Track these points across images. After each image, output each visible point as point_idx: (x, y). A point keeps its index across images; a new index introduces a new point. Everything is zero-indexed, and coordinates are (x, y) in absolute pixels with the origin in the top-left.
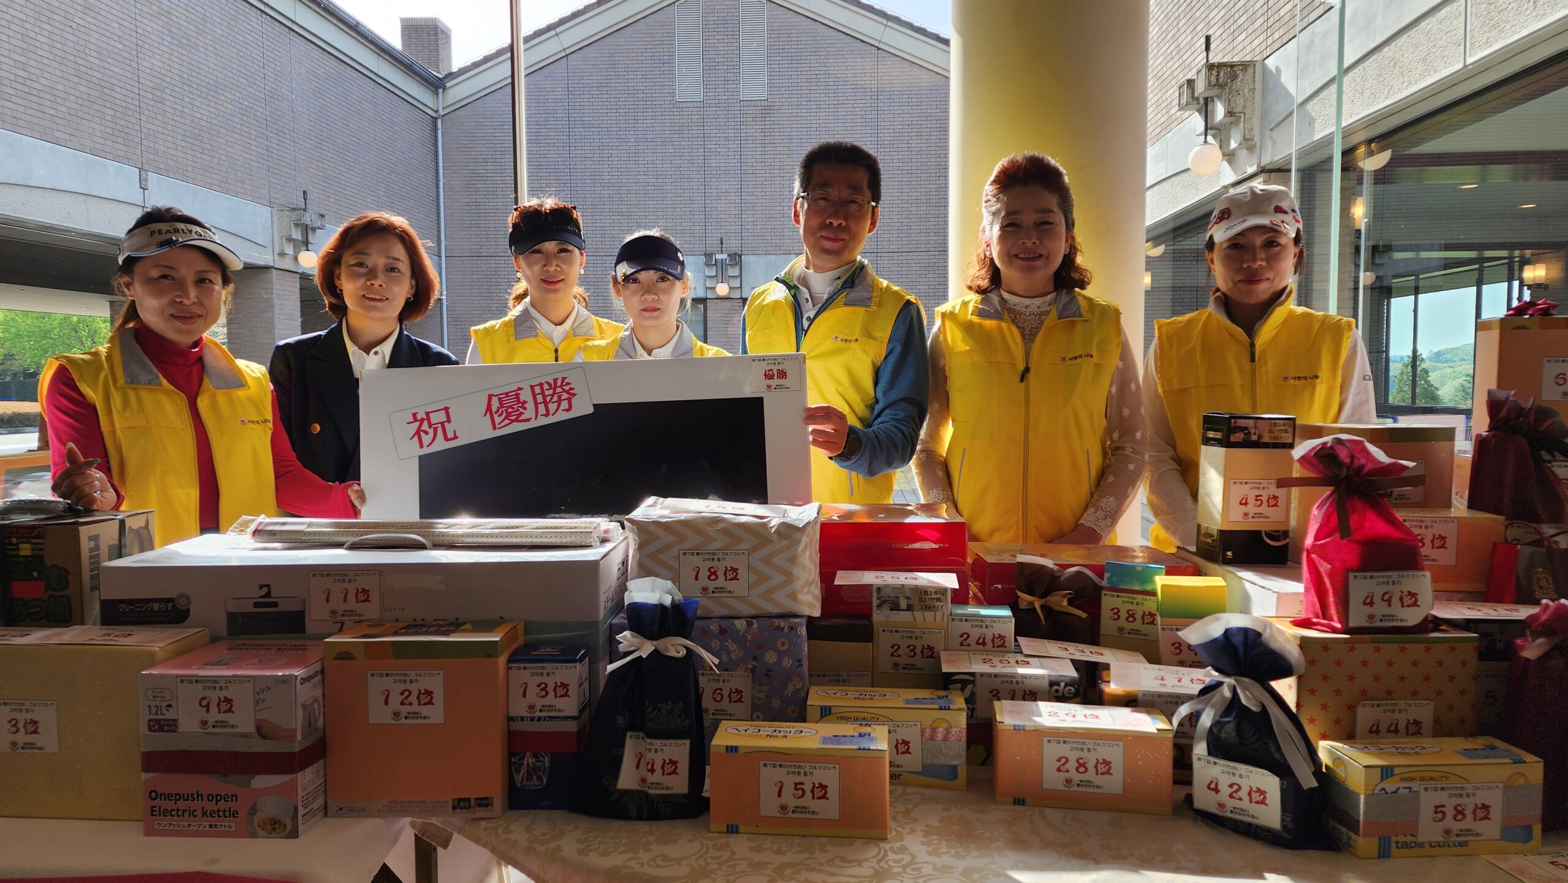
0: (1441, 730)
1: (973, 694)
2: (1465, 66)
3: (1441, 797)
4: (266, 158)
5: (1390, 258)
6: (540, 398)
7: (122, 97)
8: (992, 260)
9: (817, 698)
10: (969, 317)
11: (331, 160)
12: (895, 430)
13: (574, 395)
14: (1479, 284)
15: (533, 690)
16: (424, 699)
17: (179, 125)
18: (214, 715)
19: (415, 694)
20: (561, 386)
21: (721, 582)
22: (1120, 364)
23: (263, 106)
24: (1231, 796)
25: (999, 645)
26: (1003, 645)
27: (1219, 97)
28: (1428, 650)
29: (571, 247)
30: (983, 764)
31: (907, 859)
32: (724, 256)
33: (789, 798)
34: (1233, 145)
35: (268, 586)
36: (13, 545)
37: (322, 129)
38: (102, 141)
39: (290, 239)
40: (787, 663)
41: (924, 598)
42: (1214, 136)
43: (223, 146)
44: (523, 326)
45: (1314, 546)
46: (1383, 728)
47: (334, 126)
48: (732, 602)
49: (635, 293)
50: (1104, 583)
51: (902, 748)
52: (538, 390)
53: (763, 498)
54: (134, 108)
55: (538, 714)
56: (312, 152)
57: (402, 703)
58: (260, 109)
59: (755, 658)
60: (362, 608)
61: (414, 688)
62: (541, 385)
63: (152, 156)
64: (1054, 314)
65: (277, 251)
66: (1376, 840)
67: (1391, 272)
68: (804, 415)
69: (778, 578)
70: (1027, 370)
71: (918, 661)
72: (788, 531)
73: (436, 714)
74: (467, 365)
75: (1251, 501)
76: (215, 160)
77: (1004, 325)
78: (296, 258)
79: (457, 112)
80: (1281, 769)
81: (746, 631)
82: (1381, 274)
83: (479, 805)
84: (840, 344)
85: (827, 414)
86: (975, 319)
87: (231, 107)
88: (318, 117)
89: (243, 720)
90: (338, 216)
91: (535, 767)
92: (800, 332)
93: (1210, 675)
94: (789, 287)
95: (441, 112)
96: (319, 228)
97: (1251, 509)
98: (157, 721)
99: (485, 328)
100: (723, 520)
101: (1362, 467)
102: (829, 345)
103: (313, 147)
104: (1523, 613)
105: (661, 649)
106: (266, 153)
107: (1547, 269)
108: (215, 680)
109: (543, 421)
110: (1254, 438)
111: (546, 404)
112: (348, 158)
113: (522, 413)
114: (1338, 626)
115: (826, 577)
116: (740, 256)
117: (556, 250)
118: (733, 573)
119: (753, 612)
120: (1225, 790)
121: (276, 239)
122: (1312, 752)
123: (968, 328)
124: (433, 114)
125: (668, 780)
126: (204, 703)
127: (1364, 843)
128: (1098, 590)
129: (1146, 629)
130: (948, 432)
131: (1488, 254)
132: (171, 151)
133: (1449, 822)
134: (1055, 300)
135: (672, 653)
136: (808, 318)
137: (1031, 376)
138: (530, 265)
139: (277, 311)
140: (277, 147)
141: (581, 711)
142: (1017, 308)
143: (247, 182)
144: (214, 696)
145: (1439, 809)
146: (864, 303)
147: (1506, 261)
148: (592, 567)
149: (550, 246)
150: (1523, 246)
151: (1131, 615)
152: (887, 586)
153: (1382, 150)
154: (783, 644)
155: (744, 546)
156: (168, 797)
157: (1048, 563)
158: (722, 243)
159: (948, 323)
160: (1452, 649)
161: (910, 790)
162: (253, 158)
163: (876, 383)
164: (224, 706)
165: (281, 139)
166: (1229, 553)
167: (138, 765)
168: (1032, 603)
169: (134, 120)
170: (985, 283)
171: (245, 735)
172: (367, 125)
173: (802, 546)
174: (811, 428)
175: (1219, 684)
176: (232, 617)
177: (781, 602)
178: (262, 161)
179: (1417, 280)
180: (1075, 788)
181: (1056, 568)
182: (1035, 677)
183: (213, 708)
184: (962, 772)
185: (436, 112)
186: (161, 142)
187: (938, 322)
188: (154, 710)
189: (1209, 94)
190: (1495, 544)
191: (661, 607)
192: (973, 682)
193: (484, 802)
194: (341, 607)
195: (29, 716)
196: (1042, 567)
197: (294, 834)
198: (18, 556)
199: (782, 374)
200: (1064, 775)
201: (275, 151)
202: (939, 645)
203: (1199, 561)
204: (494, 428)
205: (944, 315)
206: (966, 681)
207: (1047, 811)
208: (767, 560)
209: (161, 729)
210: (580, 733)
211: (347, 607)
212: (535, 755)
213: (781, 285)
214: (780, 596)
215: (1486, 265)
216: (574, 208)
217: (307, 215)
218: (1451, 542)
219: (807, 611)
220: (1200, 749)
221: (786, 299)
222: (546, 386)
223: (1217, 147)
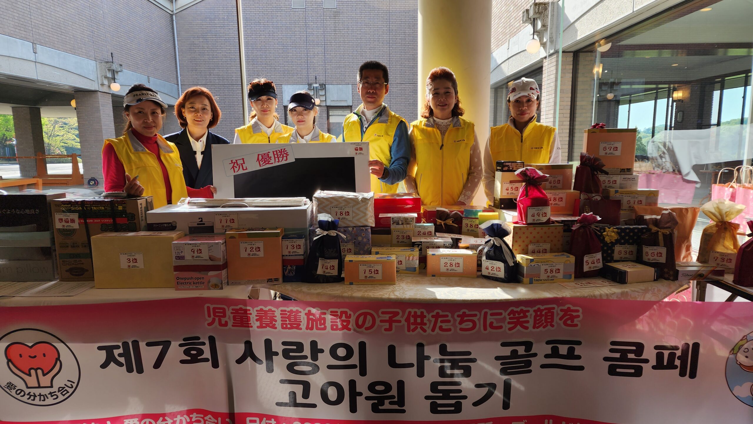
0: (552, 251)
1: (421, 248)
2: (633, 12)
3: (546, 267)
4: (92, 36)
5: (620, 87)
6: (276, 156)
7: (22, 7)
8: (430, 107)
9: (374, 250)
10: (423, 127)
11: (123, 37)
12: (399, 168)
13: (288, 155)
14: (656, 99)
15: (290, 247)
16: (258, 250)
17: (49, 21)
18: (196, 254)
19: (255, 248)
20: (284, 152)
21: (344, 216)
22: (474, 143)
23: (89, 10)
24: (492, 270)
25: (430, 234)
26: (431, 234)
27: (539, 18)
28: (549, 229)
29: (272, 98)
30: (424, 269)
31: (401, 288)
32: (317, 85)
33: (367, 274)
34: (545, 40)
35: (202, 218)
36: (115, 206)
37: (117, 21)
38: (14, 29)
39: (106, 77)
40: (365, 240)
41: (406, 221)
42: (537, 35)
43: (71, 31)
44: (255, 128)
45: (519, 200)
46: (536, 251)
47: (123, 19)
48: (348, 222)
49: (295, 115)
50: (464, 216)
51: (400, 263)
52: (275, 153)
53: (354, 191)
54: (27, 12)
55: (291, 254)
56: (113, 33)
57: (251, 251)
58: (87, 12)
59: (355, 239)
60: (231, 224)
61: (254, 247)
62: (276, 151)
63: (38, 37)
64: (452, 126)
65: (100, 83)
66: (529, 279)
67: (621, 93)
68: (368, 164)
69: (362, 214)
70: (442, 145)
71: (405, 240)
72: (365, 200)
73: (261, 254)
74: (234, 144)
75: (510, 189)
76: (68, 38)
77: (435, 129)
78: (109, 86)
79: (183, 12)
80: (505, 262)
81: (352, 231)
82: (616, 94)
83: (275, 281)
84: (376, 137)
85: (376, 163)
86: (425, 127)
87: (74, 11)
88: (115, 15)
89: (205, 255)
90: (128, 65)
91: (291, 269)
92: (363, 132)
93: (487, 238)
94: (358, 116)
95: (175, 12)
96: (120, 71)
97: (510, 191)
98: (178, 256)
99: (241, 129)
100: (344, 197)
101: (534, 177)
102: (373, 137)
103: (114, 31)
104: (577, 218)
105: (329, 234)
106: (91, 34)
107: (683, 93)
108: (196, 244)
109: (277, 164)
110: (511, 169)
111: (278, 158)
112: (131, 36)
113: (270, 161)
114: (525, 223)
115: (376, 216)
116: (325, 85)
117: (266, 99)
118: (348, 213)
119: (354, 225)
120: (490, 268)
121: (99, 76)
122: (514, 257)
123: (422, 131)
124: (171, 13)
125: (332, 271)
126: (193, 251)
127: (526, 280)
128: (462, 218)
129: (476, 229)
130: (415, 169)
131: (660, 86)
132: (47, 34)
133: (549, 274)
134: (452, 120)
135: (332, 235)
136: (366, 128)
137: (444, 147)
138: (257, 105)
139: (101, 112)
140: (96, 31)
141: (304, 253)
142: (439, 123)
143: (84, 48)
144: (196, 249)
145: (546, 270)
146: (385, 122)
147: (667, 89)
148: (305, 211)
149: (264, 98)
150: (674, 83)
151: (471, 226)
152: (395, 217)
153: (607, 43)
154: (364, 235)
155: (351, 205)
156: (182, 279)
157: (446, 210)
158: (316, 79)
159: (415, 129)
160: (556, 229)
161: (402, 274)
162: (86, 37)
163: (390, 152)
164: (199, 252)
165: (98, 27)
166: (503, 206)
167: (172, 269)
168: (441, 223)
169: (28, 19)
170: (427, 115)
171: (206, 260)
172: (139, 19)
173: (369, 205)
174: (371, 168)
175: (490, 240)
176: (190, 228)
177: (362, 222)
178: (91, 38)
179: (630, 97)
180: (449, 271)
181: (449, 212)
182: (440, 242)
183: (196, 252)
184: (417, 269)
185: (172, 11)
186: (42, 29)
187: (412, 128)
188: (177, 253)
189: (535, 16)
190: (576, 200)
191: (328, 221)
192: (421, 245)
193: (277, 280)
194: (225, 225)
195: (134, 257)
196: (444, 211)
197: (222, 288)
198: (118, 210)
199: (361, 149)
200: (446, 268)
201: (96, 33)
202: (411, 235)
203: (494, 208)
204: (260, 166)
205: (414, 126)
206: (419, 244)
207: (441, 278)
208: (358, 209)
209: (179, 259)
210: (304, 259)
211: (227, 224)
212: (291, 266)
213: (355, 115)
214: (362, 220)
215: (659, 91)
216: (272, 82)
217: (114, 65)
218: (564, 200)
219: (371, 225)
220: (484, 258)
221: (357, 120)
222: (278, 152)
223: (539, 41)
